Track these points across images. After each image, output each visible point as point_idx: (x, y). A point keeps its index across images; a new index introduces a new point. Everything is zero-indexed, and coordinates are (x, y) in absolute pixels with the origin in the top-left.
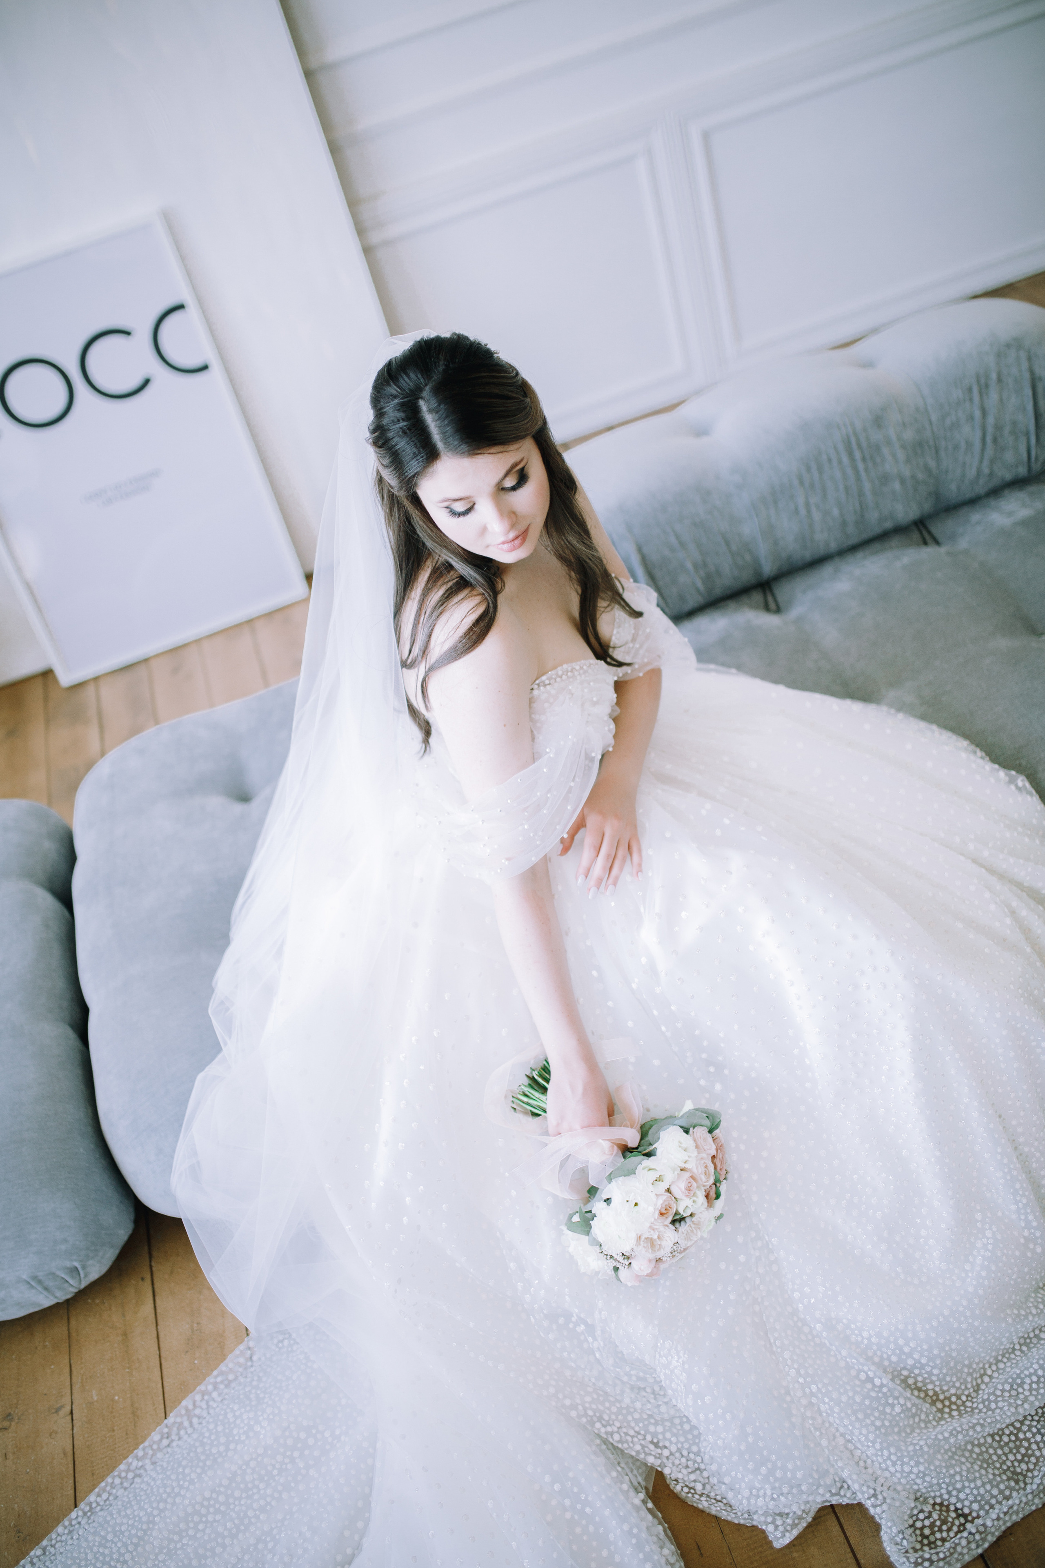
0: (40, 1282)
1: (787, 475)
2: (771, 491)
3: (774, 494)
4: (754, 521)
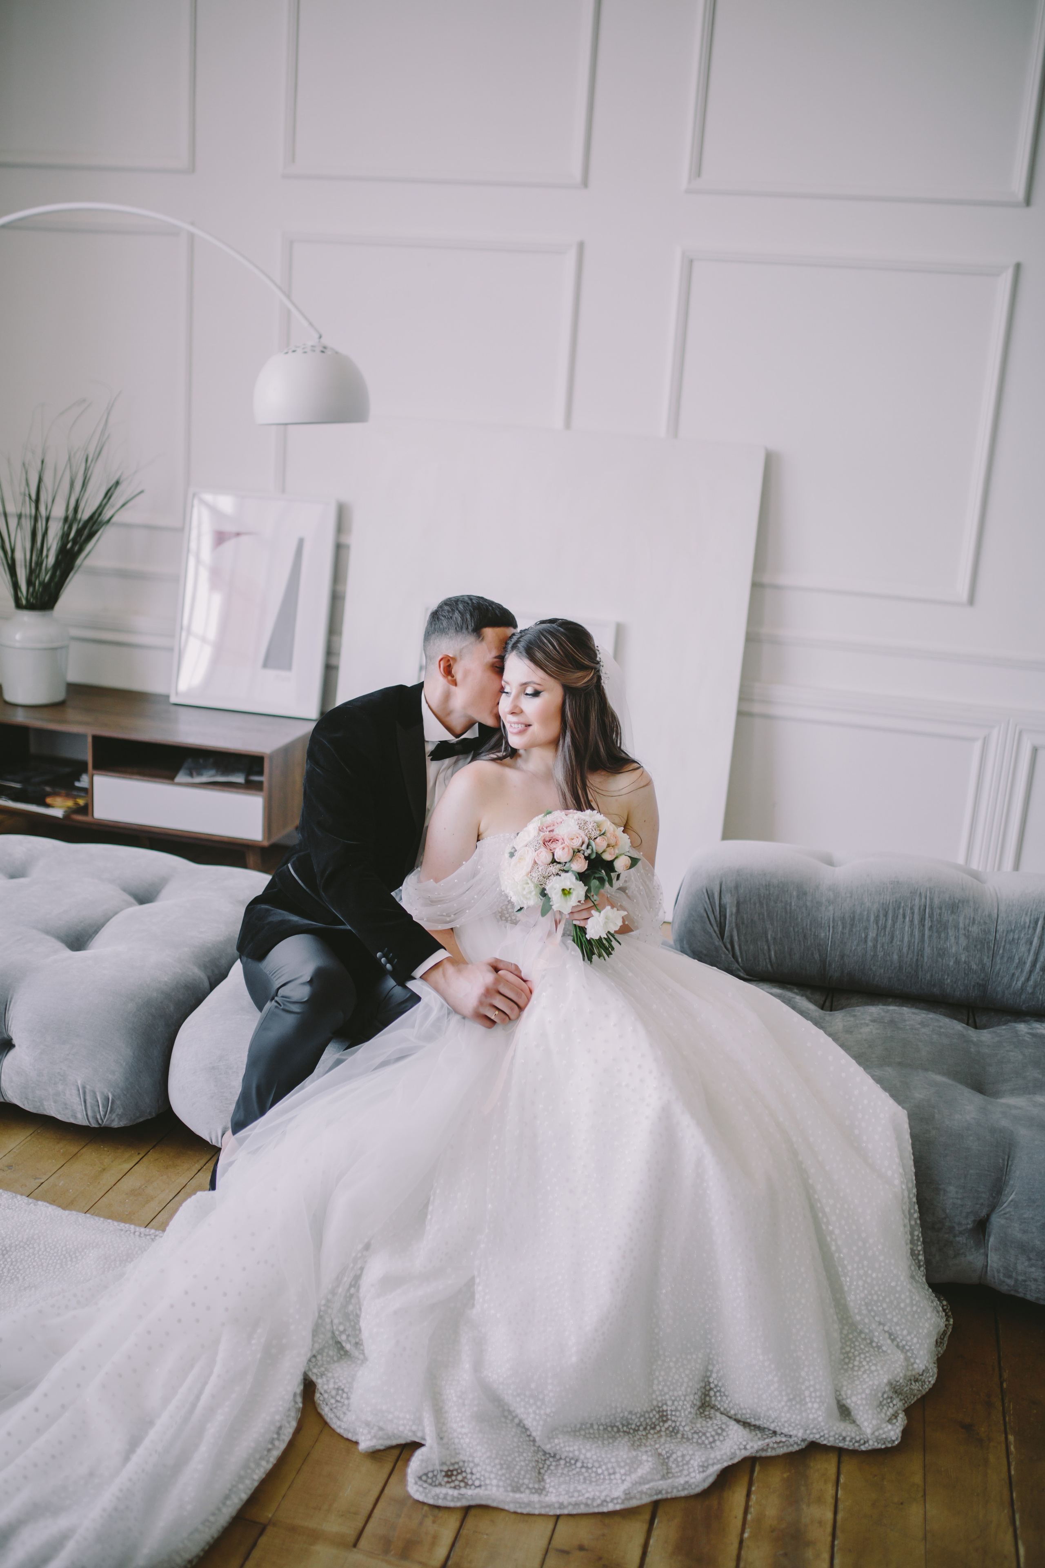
0: (84, 1093)
1: (868, 910)
2: (852, 915)
3: (853, 919)
4: (829, 931)
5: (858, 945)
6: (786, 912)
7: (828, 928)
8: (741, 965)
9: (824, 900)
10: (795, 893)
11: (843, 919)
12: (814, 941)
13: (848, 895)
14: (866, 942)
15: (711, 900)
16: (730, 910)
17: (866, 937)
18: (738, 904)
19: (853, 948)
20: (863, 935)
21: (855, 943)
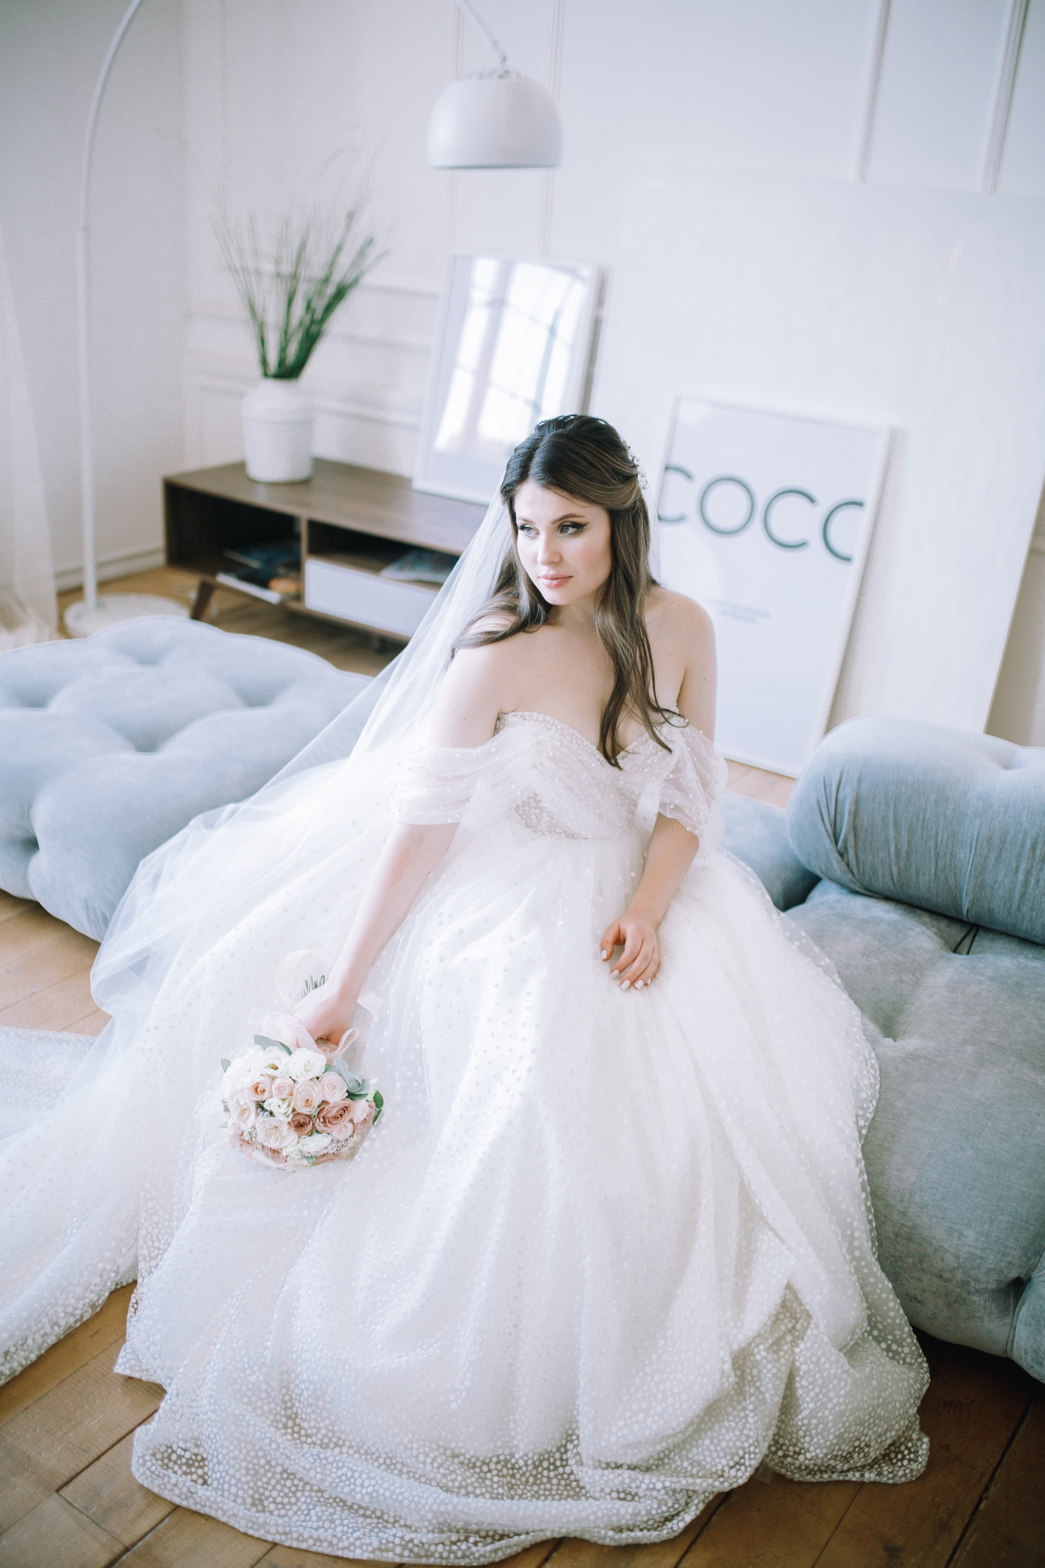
1: (1025, 833)
2: (1002, 836)
3: (1003, 842)
4: (971, 852)
5: (1005, 876)
6: (918, 819)
7: (969, 848)
8: (857, 877)
9: (969, 812)
10: (933, 797)
11: (989, 840)
12: (950, 861)
13: (1002, 809)
14: (1017, 872)
15: (828, 791)
16: (847, 809)
17: (1018, 867)
18: (857, 802)
19: (1000, 879)
20: (1014, 865)
21: (1003, 873)
